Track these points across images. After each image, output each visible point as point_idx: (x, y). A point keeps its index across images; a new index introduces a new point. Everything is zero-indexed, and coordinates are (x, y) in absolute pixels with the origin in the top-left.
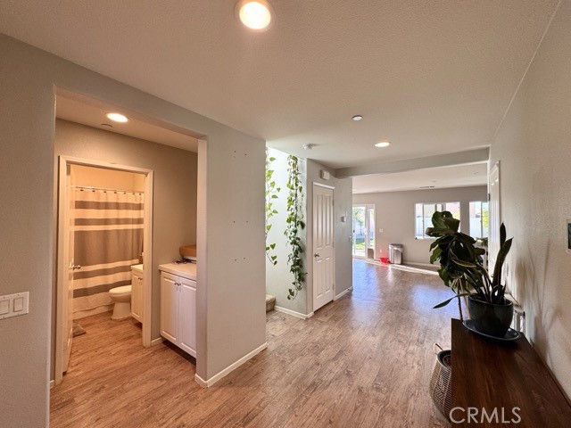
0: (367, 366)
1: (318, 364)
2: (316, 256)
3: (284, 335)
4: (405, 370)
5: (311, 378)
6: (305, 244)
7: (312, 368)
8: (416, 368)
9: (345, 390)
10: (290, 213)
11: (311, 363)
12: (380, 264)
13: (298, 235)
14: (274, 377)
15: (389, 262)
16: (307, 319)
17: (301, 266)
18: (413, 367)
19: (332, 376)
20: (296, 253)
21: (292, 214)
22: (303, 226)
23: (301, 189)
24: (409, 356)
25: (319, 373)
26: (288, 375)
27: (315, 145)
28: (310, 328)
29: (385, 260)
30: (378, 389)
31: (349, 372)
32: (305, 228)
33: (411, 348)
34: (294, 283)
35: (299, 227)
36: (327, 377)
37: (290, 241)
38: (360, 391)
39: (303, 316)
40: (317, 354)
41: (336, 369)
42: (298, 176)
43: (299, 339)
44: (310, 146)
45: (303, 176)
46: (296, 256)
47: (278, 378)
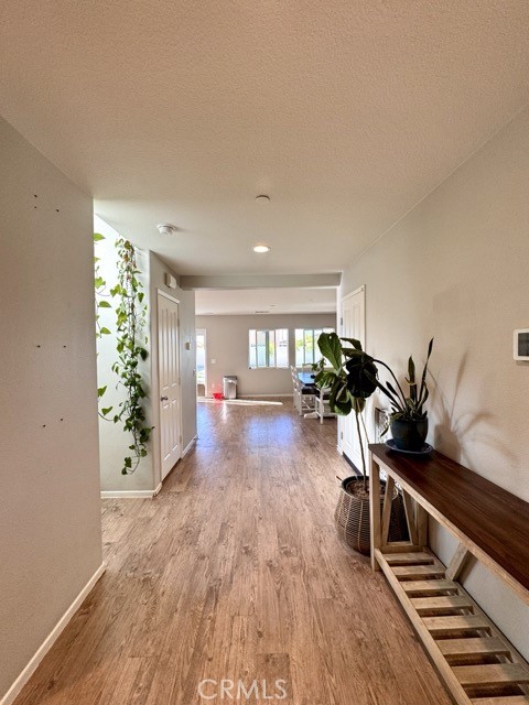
0: (261, 530)
1: (203, 558)
2: (163, 399)
3: (129, 535)
4: (299, 518)
5: (203, 584)
6: (149, 384)
7: (197, 568)
8: (307, 510)
9: (254, 577)
10: (122, 334)
11: (192, 562)
12: (214, 401)
13: (138, 370)
14: (142, 616)
15: (224, 398)
16: (155, 496)
17: (143, 419)
18: (304, 510)
19: (229, 565)
20: (134, 399)
21: (125, 337)
22: (144, 355)
23: (141, 296)
24: (295, 499)
25: (211, 572)
26: (164, 600)
27: (177, 229)
28: (166, 509)
29: (218, 396)
30: (287, 553)
31: (246, 548)
32: (149, 359)
33: (292, 489)
34: (132, 447)
35: (138, 358)
36: (223, 571)
37: (125, 380)
38: (271, 566)
39: (149, 493)
40: (194, 543)
41: (229, 551)
42: (136, 276)
43: (157, 530)
44: (170, 228)
45: (144, 276)
46: (135, 404)
47: (150, 615)
